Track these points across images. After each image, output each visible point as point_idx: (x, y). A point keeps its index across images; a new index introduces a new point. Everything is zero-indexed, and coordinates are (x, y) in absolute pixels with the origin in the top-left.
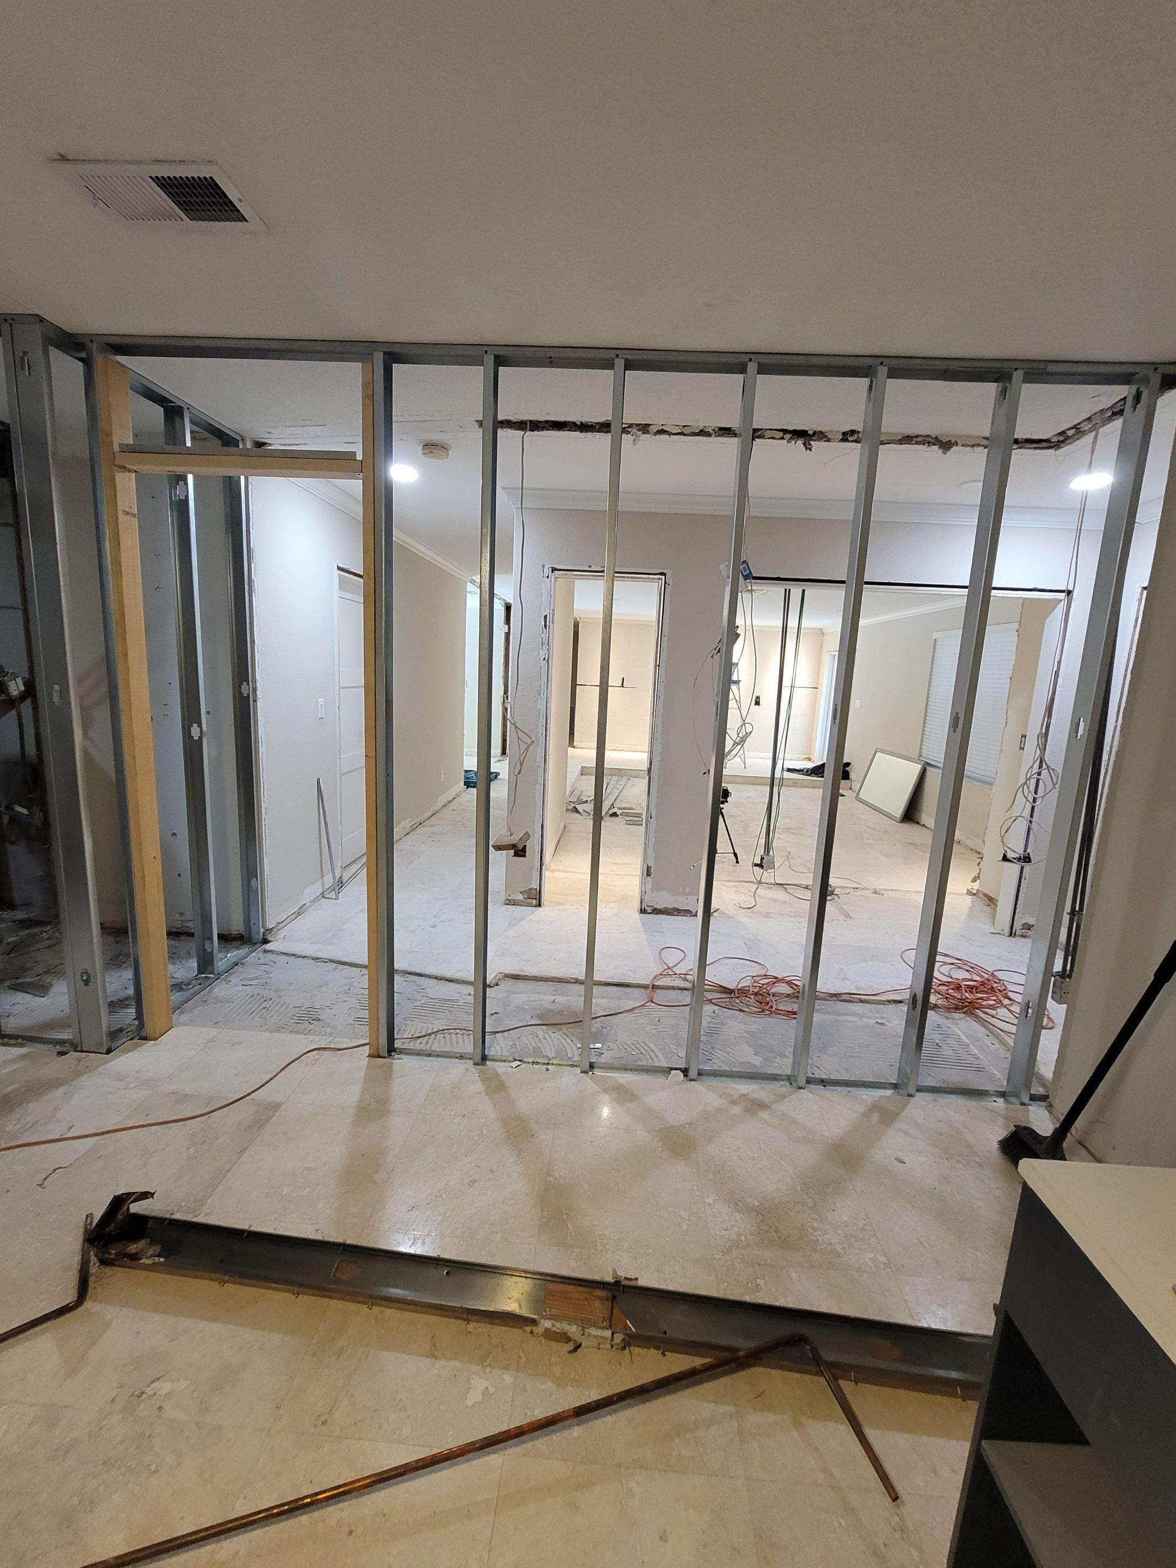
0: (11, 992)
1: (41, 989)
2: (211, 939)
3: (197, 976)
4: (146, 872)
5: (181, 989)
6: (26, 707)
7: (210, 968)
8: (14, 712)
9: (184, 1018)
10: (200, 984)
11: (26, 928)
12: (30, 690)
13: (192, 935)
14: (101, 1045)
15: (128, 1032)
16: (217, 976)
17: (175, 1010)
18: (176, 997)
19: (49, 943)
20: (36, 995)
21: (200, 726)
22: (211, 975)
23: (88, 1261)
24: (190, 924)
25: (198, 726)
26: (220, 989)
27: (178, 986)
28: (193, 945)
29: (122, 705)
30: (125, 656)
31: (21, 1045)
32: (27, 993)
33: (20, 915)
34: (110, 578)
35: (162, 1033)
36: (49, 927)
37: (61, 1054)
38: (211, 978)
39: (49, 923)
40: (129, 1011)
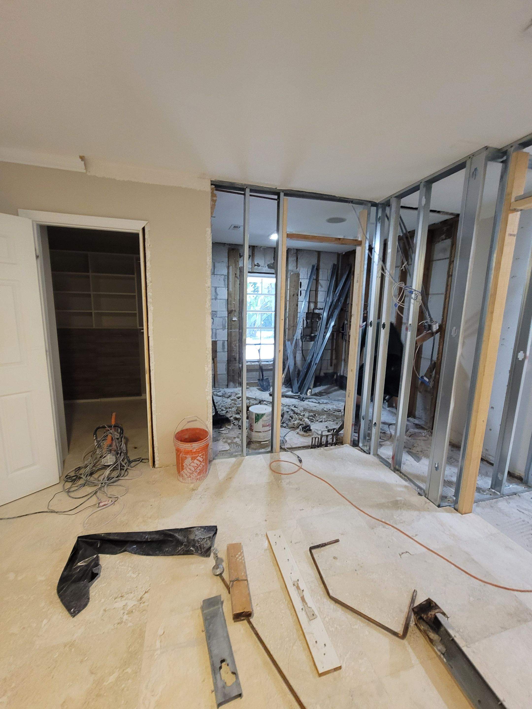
0: (407, 453)
1: (417, 458)
2: (503, 473)
3: (490, 489)
4: (477, 427)
5: (479, 492)
6: (438, 336)
7: (498, 488)
8: (433, 337)
9: (478, 510)
10: (491, 495)
11: (418, 428)
12: (442, 329)
13: (492, 464)
14: (436, 500)
15: (449, 501)
16: (502, 495)
17: (475, 502)
18: (477, 495)
19: (424, 438)
20: (416, 460)
21: (525, 352)
22: (498, 493)
23: (410, 618)
24: (491, 458)
25: (523, 353)
26: (502, 504)
27: (479, 490)
28: (491, 470)
29: (485, 338)
30: (492, 313)
31: (406, 480)
32: (412, 457)
33: (417, 422)
34: (493, 272)
35: (467, 512)
36: (425, 431)
37: (419, 494)
38: (498, 495)
39: (427, 429)
40: (451, 489)
